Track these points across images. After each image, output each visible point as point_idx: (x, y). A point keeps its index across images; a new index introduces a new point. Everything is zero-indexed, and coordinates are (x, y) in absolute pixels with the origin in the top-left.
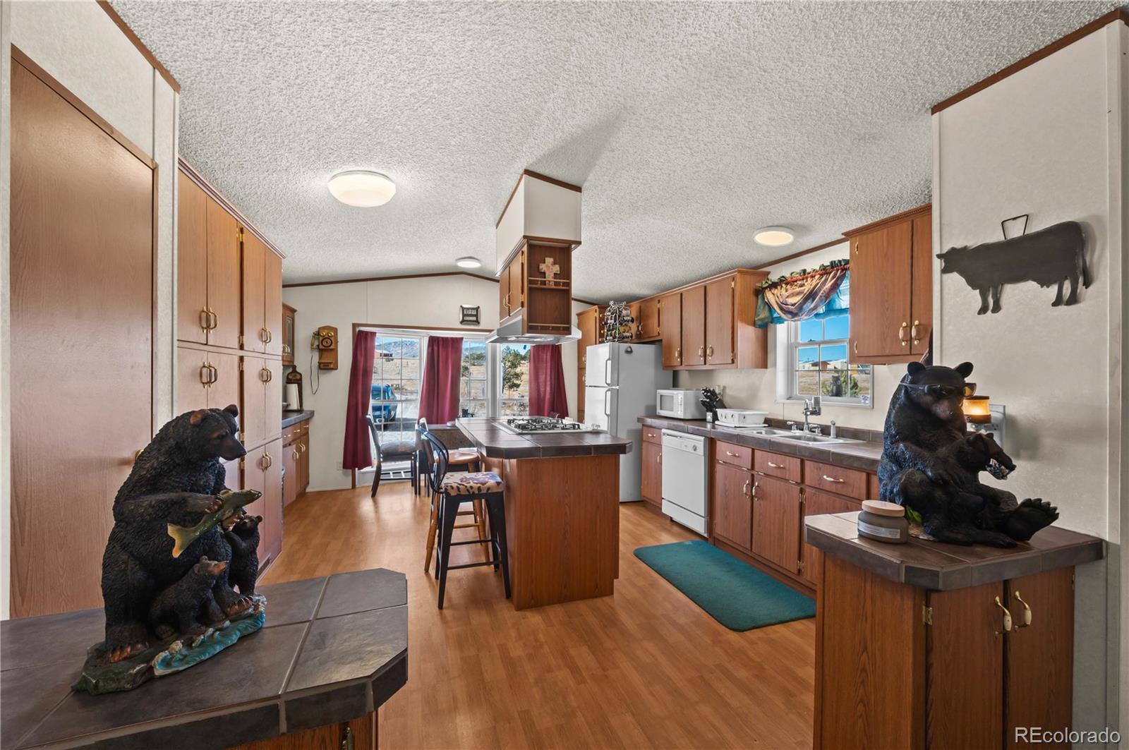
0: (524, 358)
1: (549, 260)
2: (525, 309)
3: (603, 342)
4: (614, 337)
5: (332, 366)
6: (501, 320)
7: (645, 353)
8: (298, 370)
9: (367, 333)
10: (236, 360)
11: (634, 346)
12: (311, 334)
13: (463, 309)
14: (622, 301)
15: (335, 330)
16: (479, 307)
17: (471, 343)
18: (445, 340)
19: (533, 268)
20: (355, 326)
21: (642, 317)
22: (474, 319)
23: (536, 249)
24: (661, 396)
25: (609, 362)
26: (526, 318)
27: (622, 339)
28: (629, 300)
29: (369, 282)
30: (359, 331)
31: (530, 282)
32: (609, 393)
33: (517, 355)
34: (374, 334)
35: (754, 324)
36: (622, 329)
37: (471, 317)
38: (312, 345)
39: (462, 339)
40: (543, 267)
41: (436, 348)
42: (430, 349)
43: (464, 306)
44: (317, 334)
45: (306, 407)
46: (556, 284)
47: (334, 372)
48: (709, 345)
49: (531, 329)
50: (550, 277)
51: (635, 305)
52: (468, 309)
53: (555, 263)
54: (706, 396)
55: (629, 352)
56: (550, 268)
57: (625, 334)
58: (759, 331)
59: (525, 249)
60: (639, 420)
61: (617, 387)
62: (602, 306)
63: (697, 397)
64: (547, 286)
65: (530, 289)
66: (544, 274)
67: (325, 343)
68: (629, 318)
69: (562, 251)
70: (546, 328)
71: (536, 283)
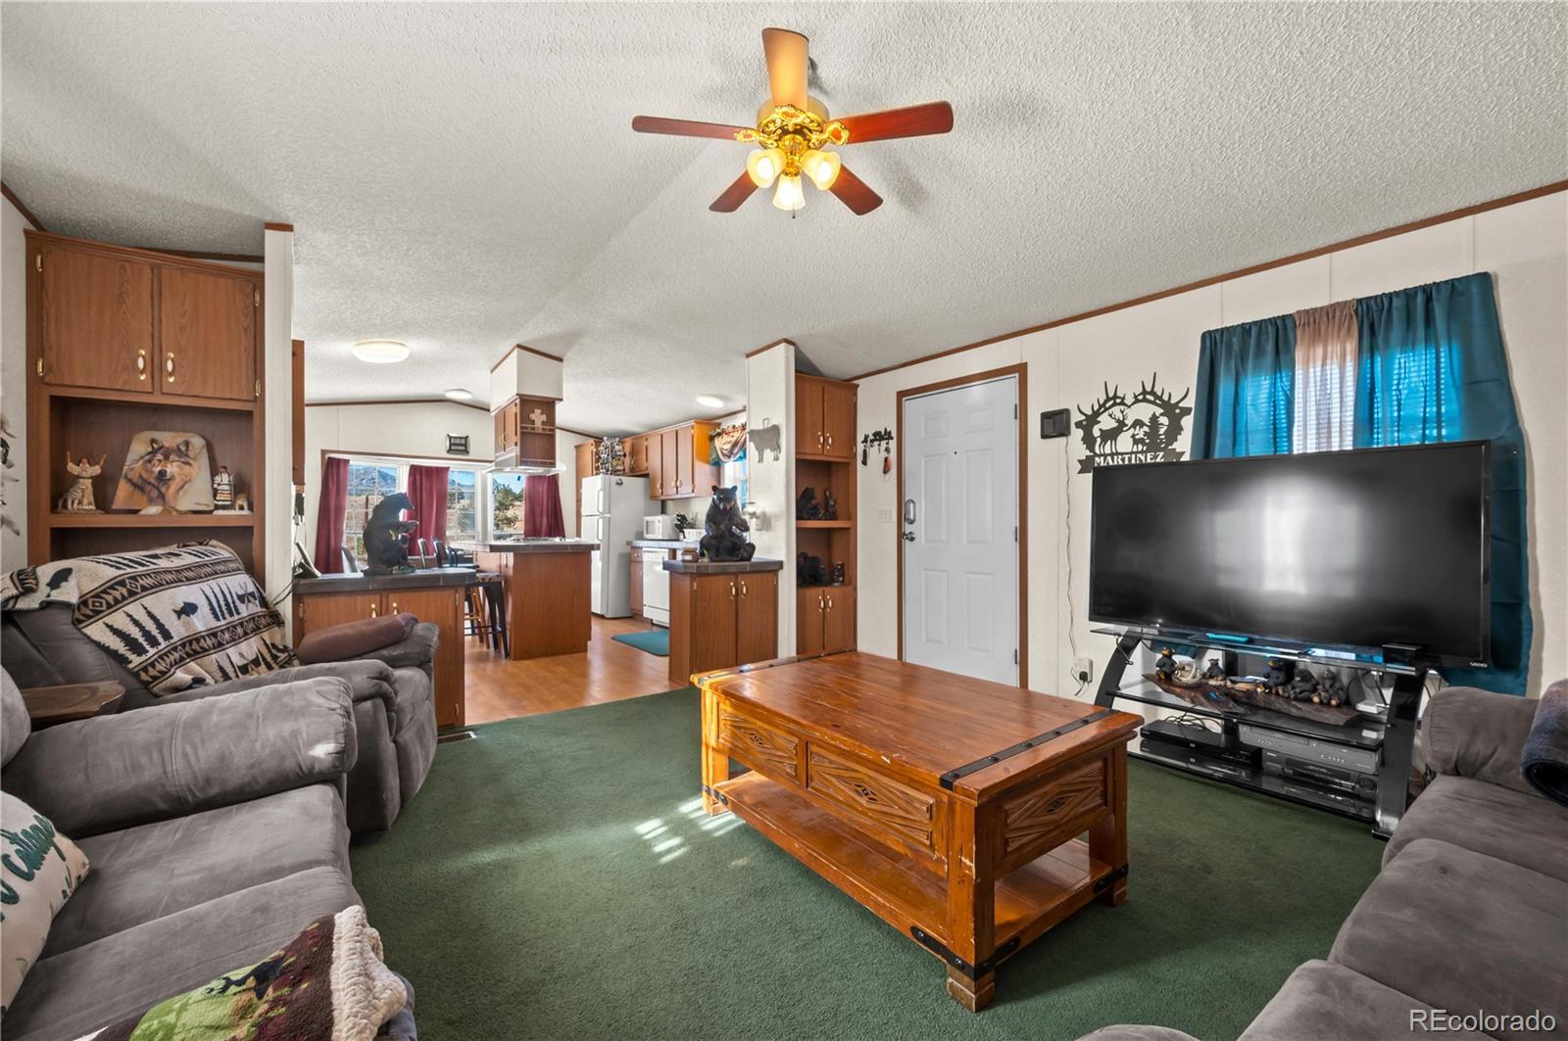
0: (518, 498)
1: (538, 411)
2: (518, 447)
3: (597, 474)
4: (607, 471)
6: (496, 452)
7: (635, 484)
9: (339, 460)
11: (624, 478)
13: (450, 438)
14: (615, 437)
16: (467, 437)
17: (459, 473)
18: (429, 470)
19: (525, 417)
20: (324, 452)
21: (634, 452)
22: (463, 448)
23: (527, 403)
24: (647, 522)
25: (601, 493)
26: (519, 454)
27: (615, 472)
28: (622, 436)
29: (340, 407)
30: (329, 458)
31: (522, 428)
32: (601, 521)
33: (507, 492)
34: (347, 462)
35: (708, 462)
36: (614, 463)
37: (459, 446)
39: (448, 468)
40: (532, 416)
41: (418, 477)
42: (412, 478)
43: (451, 435)
46: (543, 429)
48: (680, 478)
49: (523, 463)
50: (538, 424)
51: (628, 442)
52: (455, 438)
53: (542, 413)
54: (679, 520)
55: (620, 484)
56: (538, 417)
57: (618, 468)
58: (714, 468)
59: (518, 401)
60: (629, 543)
61: (609, 515)
62: (598, 439)
63: (672, 521)
64: (536, 431)
65: (522, 433)
66: (533, 422)
68: (622, 453)
69: (548, 405)
70: (537, 462)
71: (527, 428)
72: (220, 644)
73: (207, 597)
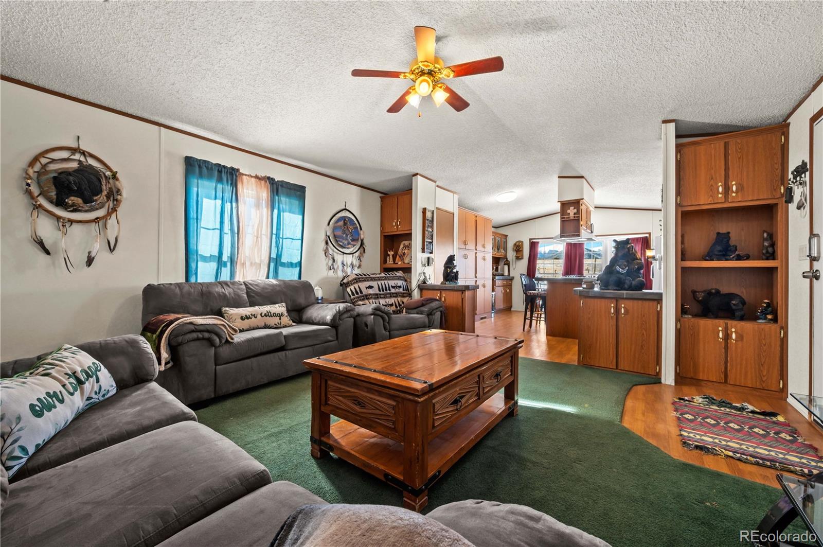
1: (571, 208)
5: (520, 258)
8: (508, 260)
9: (535, 242)
10: (474, 254)
12: (513, 245)
15: (522, 242)
19: (564, 213)
20: (530, 239)
23: (565, 205)
30: (532, 242)
34: (538, 242)
38: (513, 249)
40: (569, 211)
41: (569, 247)
42: (567, 248)
44: (515, 244)
45: (512, 275)
46: (574, 217)
47: (522, 260)
49: (562, 237)
50: (572, 215)
53: (574, 208)
56: (571, 211)
59: (560, 206)
64: (570, 219)
65: (562, 221)
66: (568, 214)
67: (518, 248)
69: (577, 203)
70: (569, 235)
71: (564, 218)
72: (378, 298)
73: (378, 285)
